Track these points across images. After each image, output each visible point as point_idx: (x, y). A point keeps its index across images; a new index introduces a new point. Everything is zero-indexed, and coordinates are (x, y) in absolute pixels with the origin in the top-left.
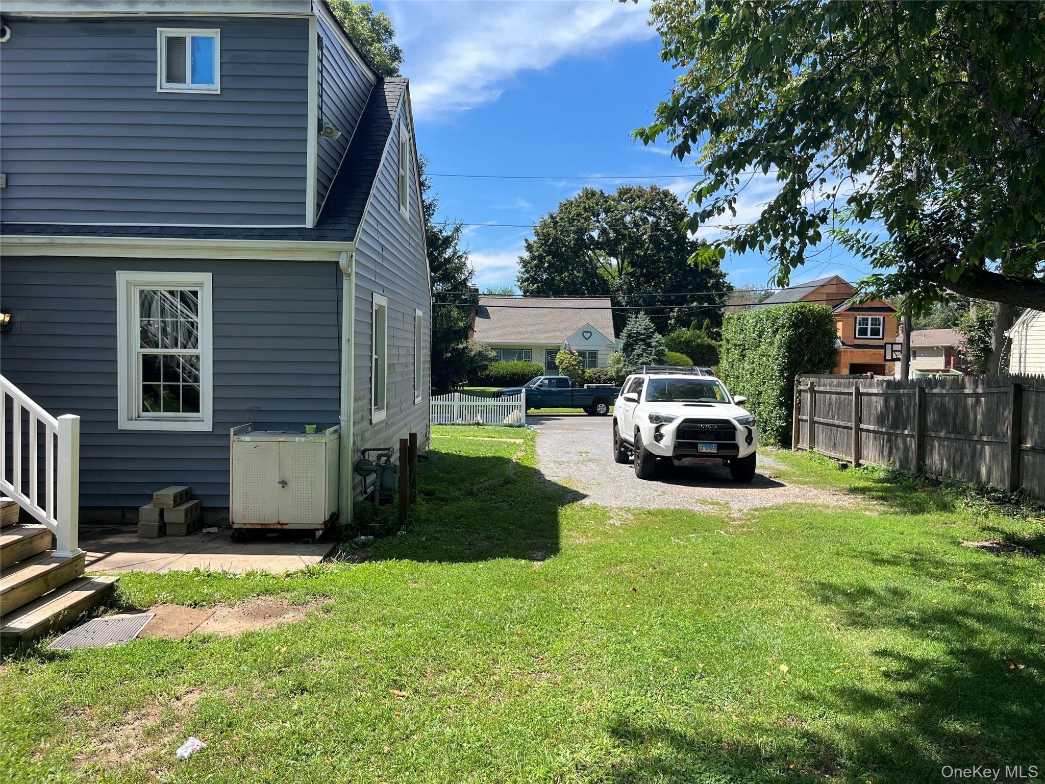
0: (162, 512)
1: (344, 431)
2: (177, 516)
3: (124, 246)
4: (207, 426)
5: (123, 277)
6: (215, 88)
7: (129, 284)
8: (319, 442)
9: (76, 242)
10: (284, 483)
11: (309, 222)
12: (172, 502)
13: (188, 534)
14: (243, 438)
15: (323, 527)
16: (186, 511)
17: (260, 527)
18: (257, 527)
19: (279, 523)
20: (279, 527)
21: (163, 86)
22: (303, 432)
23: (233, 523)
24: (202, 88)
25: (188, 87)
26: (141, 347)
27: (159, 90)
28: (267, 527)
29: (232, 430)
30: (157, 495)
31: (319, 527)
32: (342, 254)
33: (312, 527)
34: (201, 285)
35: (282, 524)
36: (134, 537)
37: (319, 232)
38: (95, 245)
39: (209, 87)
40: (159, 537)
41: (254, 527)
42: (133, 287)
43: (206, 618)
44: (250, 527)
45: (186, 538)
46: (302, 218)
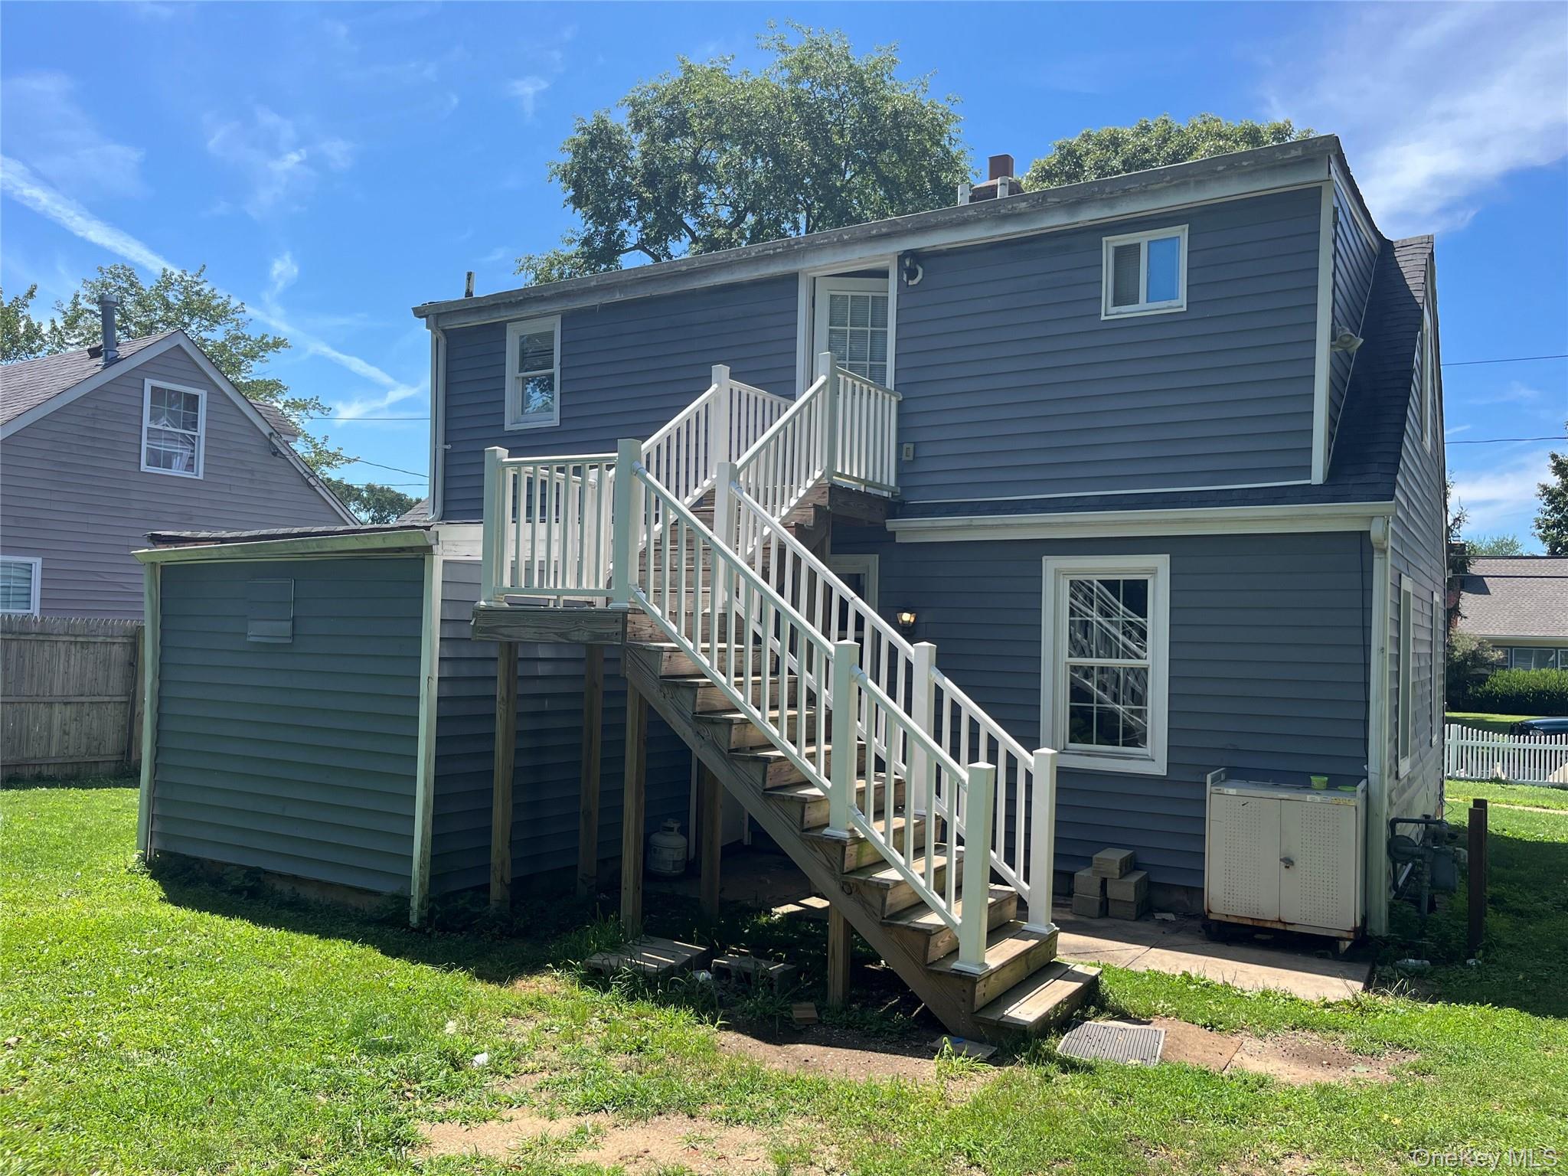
0: (1104, 882)
1: (1374, 788)
2: (1125, 890)
3: (1058, 525)
4: (1159, 768)
5: (1051, 565)
6: (1180, 303)
7: (1057, 572)
8: (1345, 804)
9: (999, 522)
10: (1288, 862)
11: (1318, 475)
12: (1118, 871)
13: (1138, 918)
14: (1225, 791)
15: (1352, 936)
16: (1137, 886)
17: (1250, 923)
18: (1245, 922)
19: (1280, 921)
20: (1280, 927)
21: (1110, 311)
22: (1307, 786)
23: (1209, 911)
24: (1162, 307)
25: (1143, 308)
26: (1070, 656)
27: (1103, 318)
28: (1261, 924)
29: (1209, 777)
30: (1098, 859)
31: (1345, 935)
32: (1375, 519)
33: (1334, 934)
34: (1154, 572)
35: (1285, 923)
36: (1066, 913)
37: (1334, 489)
38: (1021, 526)
39: (1170, 304)
40: (1100, 917)
41: (1240, 921)
42: (1061, 577)
43: (1234, 1049)
44: (1235, 920)
45: (1137, 924)
46: (1307, 470)
